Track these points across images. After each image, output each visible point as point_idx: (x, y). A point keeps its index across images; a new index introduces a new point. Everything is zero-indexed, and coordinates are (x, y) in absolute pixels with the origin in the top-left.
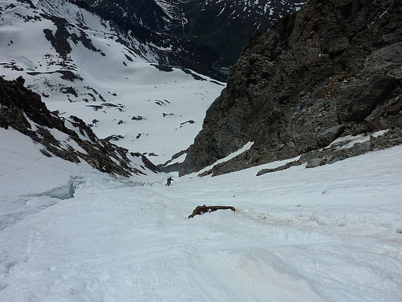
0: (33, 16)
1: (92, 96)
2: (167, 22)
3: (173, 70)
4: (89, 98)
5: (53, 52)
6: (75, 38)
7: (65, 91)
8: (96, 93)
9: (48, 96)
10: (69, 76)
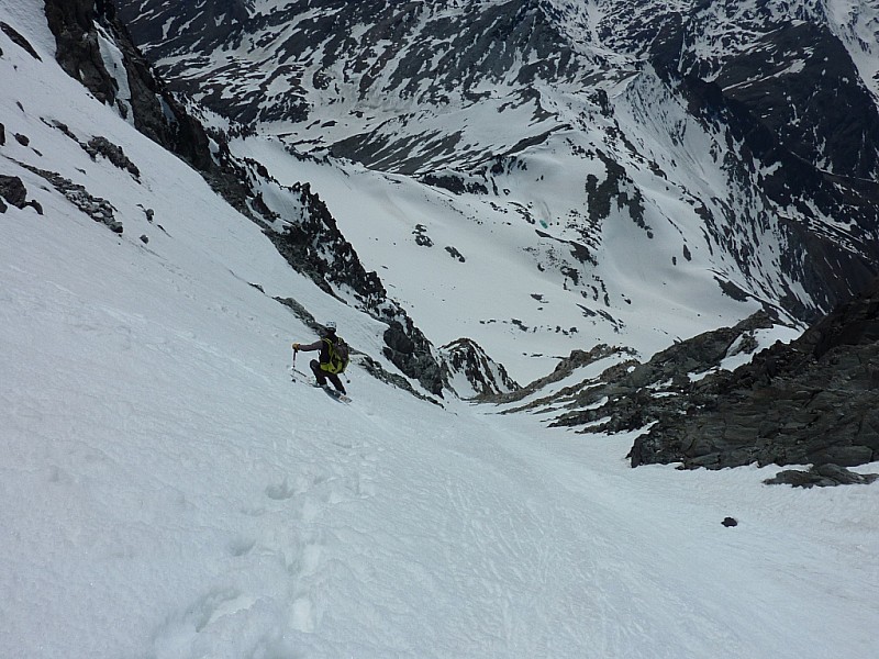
0: (586, 150)
1: (596, 292)
3: (746, 301)
4: (591, 292)
5: (584, 211)
6: (623, 199)
7: (566, 271)
8: (604, 290)
9: (542, 270)
10: (581, 254)
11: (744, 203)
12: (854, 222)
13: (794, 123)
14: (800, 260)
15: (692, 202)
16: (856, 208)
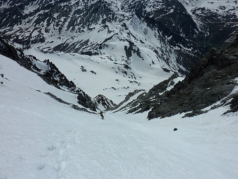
0: (123, 39)
1: (132, 76)
2: (196, 33)
3: (170, 72)
4: (131, 77)
5: (125, 56)
6: (135, 51)
7: (123, 72)
8: (134, 75)
9: (117, 73)
10: (126, 67)
11: (165, 47)
12: (192, 48)
13: (173, 25)
14: (181, 60)
15: (152, 49)
16: (192, 45)
